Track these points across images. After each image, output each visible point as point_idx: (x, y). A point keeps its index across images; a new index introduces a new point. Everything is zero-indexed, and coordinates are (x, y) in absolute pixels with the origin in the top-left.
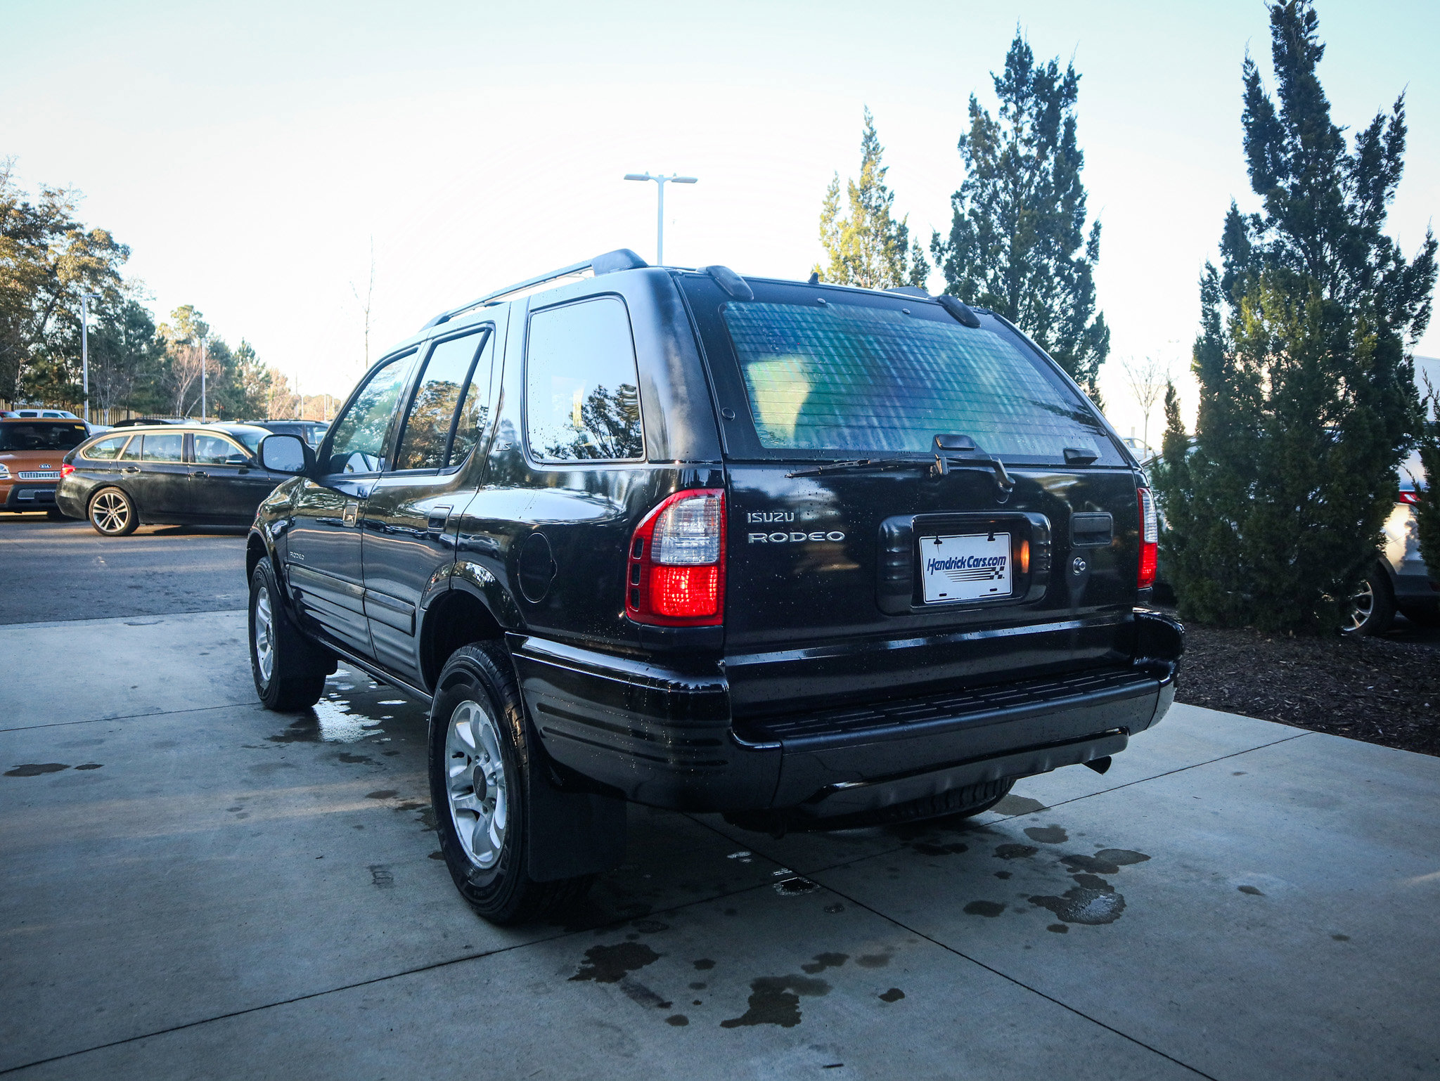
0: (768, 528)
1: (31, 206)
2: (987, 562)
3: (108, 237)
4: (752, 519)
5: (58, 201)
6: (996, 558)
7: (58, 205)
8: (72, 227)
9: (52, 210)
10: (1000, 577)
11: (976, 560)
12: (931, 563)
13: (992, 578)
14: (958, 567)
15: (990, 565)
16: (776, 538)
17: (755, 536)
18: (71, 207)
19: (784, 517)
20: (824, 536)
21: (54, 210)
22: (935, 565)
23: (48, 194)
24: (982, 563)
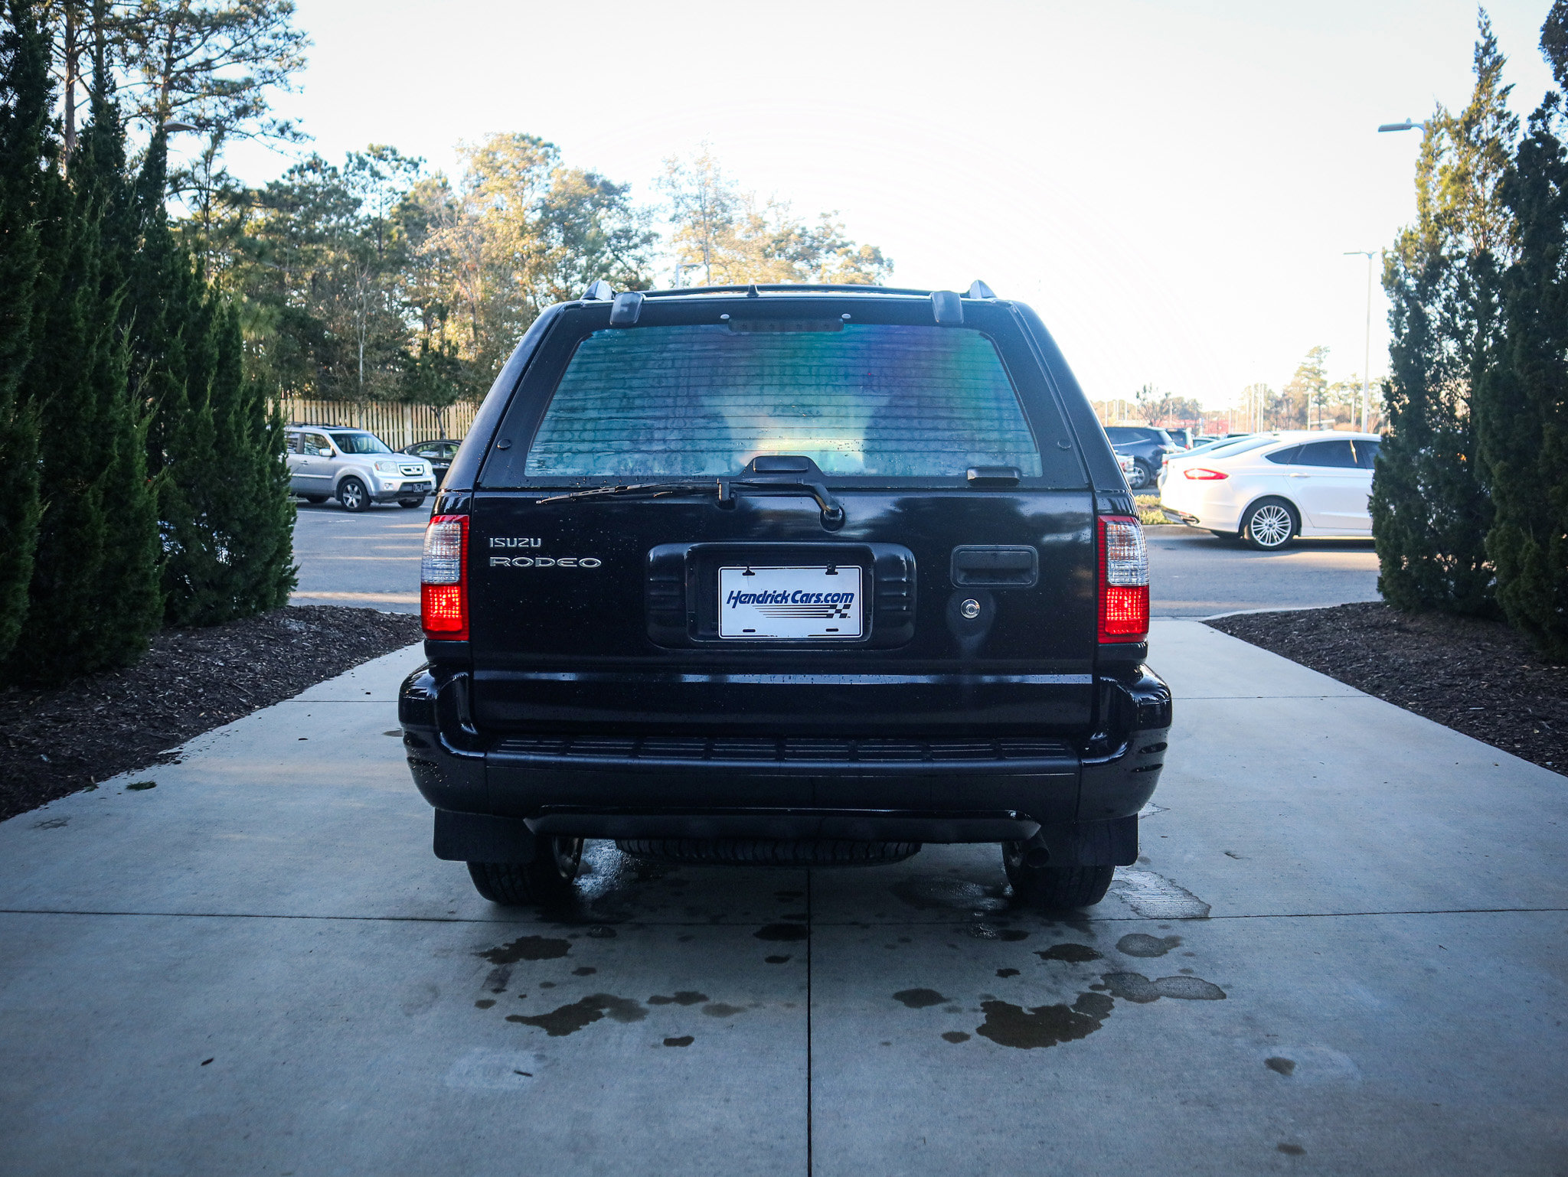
0: (511, 553)
1: (808, 229)
2: (822, 598)
3: (876, 251)
4: (495, 543)
5: (833, 222)
6: (838, 595)
7: (833, 226)
8: (844, 245)
9: (827, 230)
10: (844, 616)
11: (807, 595)
12: (735, 595)
13: (831, 616)
14: (777, 602)
15: (827, 601)
16: (520, 562)
17: (497, 560)
18: (843, 226)
19: (529, 543)
20: (576, 562)
21: (828, 231)
22: (739, 598)
23: (824, 216)
24: (814, 598)
